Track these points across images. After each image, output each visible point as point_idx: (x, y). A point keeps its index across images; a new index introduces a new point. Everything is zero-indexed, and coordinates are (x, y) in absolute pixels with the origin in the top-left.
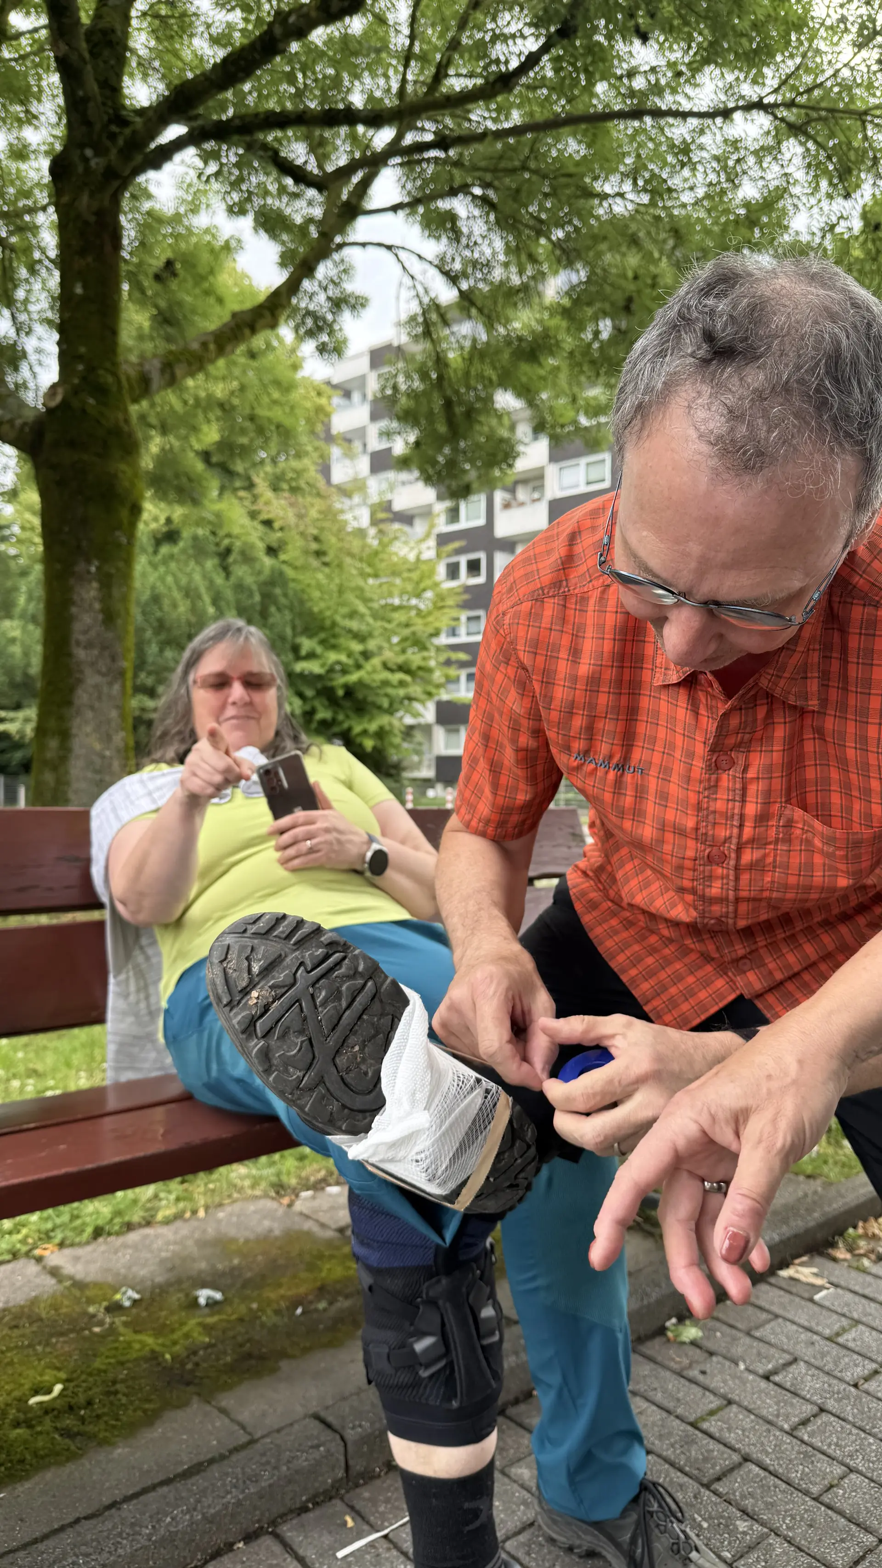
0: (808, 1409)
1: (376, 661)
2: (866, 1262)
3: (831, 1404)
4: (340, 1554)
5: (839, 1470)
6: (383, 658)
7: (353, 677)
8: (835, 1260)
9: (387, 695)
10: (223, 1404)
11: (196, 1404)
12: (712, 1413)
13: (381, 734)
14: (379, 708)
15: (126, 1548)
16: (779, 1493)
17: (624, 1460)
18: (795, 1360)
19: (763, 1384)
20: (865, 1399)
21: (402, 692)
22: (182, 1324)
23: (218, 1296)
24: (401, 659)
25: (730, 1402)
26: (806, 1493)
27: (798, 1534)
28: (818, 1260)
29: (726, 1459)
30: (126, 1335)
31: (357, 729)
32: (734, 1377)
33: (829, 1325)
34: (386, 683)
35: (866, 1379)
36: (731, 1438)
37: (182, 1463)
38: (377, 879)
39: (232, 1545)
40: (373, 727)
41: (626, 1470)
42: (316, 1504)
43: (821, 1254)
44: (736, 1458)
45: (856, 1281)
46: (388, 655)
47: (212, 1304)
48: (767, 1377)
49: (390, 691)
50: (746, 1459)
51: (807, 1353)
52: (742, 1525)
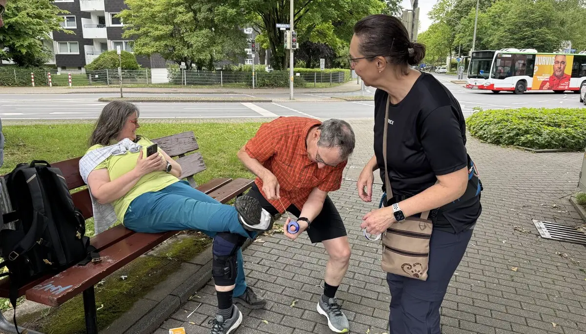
0: (268, 268)
1: (24, 13)
2: (271, 235)
3: (271, 266)
4: (188, 317)
5: (276, 277)
6: (27, 11)
7: (13, 20)
8: (265, 236)
9: (30, 28)
10: (147, 298)
11: (140, 300)
12: (250, 273)
13: (30, 46)
14: (27, 34)
15: (146, 327)
16: (267, 284)
17: (243, 284)
18: (262, 259)
19: (258, 265)
20: (278, 263)
21: (38, 28)
22: (122, 285)
23: (126, 276)
24: (36, 12)
25: (252, 270)
26: (271, 283)
27: (271, 290)
28: (262, 237)
29: (255, 281)
30: (109, 290)
31: (18, 44)
32: (251, 265)
33: (267, 250)
34: (29, 23)
35: (277, 259)
36: (255, 277)
37: (146, 311)
38: (170, 172)
39: (163, 322)
40: (26, 43)
41: (243, 286)
42: (177, 311)
43: (262, 235)
44: (257, 280)
45: (270, 240)
46: (29, 10)
47: (126, 279)
48: (258, 264)
49: (32, 26)
50: (259, 280)
51: (264, 257)
52: (261, 291)
